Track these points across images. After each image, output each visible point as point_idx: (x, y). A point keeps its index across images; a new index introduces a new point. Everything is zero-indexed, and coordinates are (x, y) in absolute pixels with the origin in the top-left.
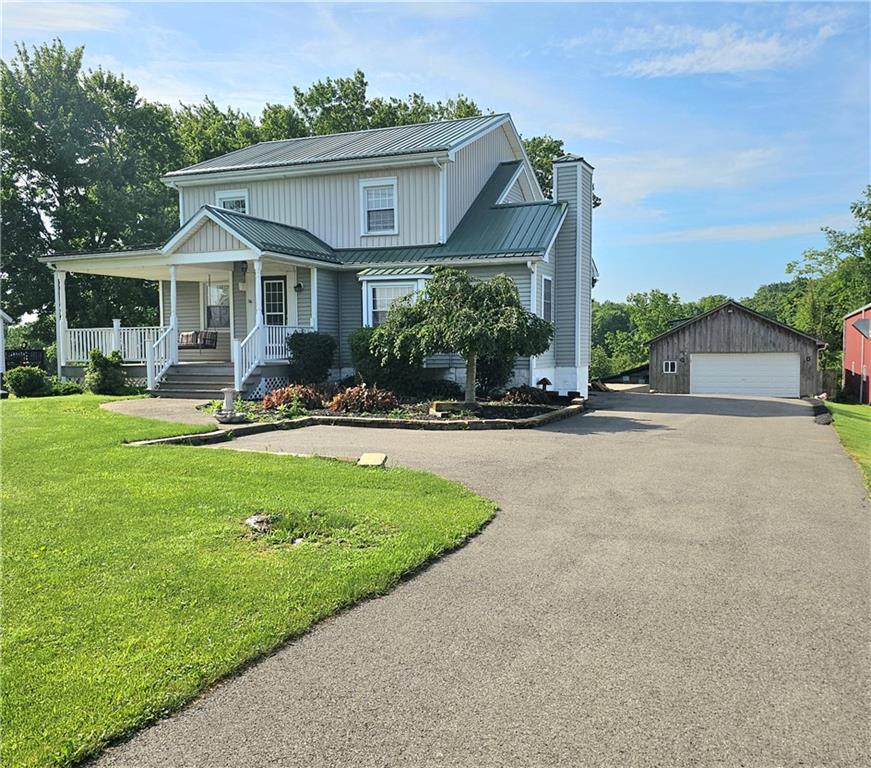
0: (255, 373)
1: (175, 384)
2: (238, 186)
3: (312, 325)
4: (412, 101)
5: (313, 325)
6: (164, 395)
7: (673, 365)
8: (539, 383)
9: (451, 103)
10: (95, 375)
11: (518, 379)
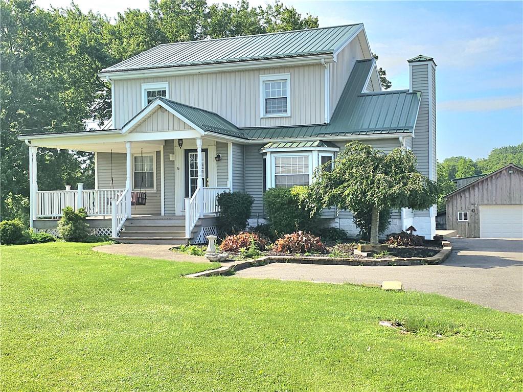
0: (198, 224)
1: (132, 233)
2: (159, 79)
3: (228, 186)
4: (240, 6)
5: (230, 186)
6: (126, 241)
7: (466, 215)
8: (408, 230)
9: (270, 7)
10: (68, 227)
11: (394, 227)
